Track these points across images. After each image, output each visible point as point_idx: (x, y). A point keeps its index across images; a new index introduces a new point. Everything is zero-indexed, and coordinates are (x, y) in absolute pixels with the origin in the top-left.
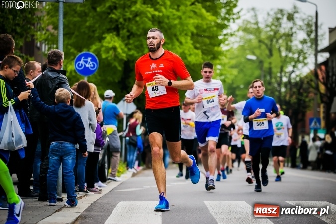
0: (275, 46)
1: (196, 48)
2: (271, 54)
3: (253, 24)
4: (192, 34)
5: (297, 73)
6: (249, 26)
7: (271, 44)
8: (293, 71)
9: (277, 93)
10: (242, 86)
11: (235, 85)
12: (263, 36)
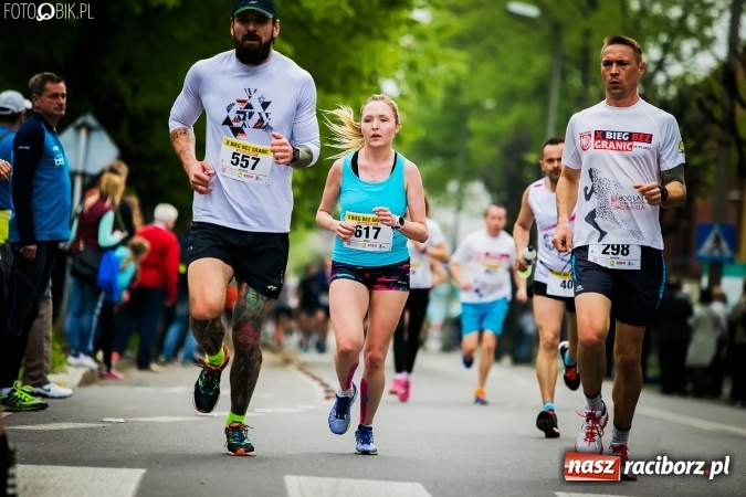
5: (675, 70)
8: (660, 65)
10: (490, 104)
11: (465, 99)
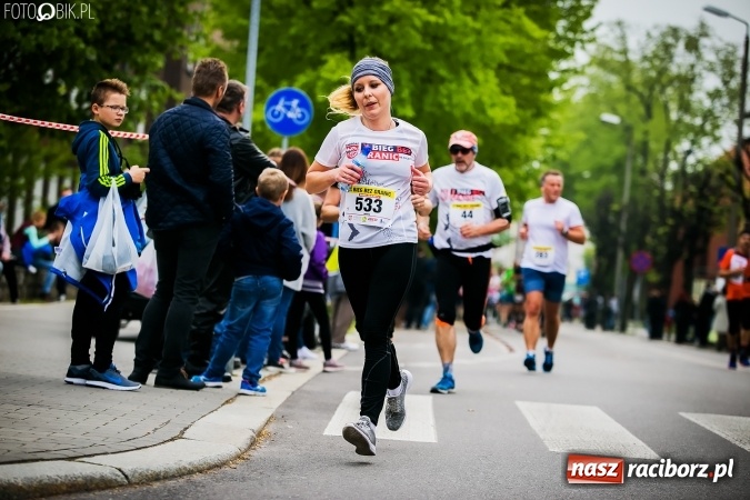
0: (658, 99)
1: (504, 93)
2: (649, 115)
3: (616, 52)
4: (501, 66)
5: (699, 154)
6: (608, 56)
7: (651, 95)
8: (689, 152)
9: (656, 193)
10: (587, 174)
11: (573, 172)
12: (636, 78)
